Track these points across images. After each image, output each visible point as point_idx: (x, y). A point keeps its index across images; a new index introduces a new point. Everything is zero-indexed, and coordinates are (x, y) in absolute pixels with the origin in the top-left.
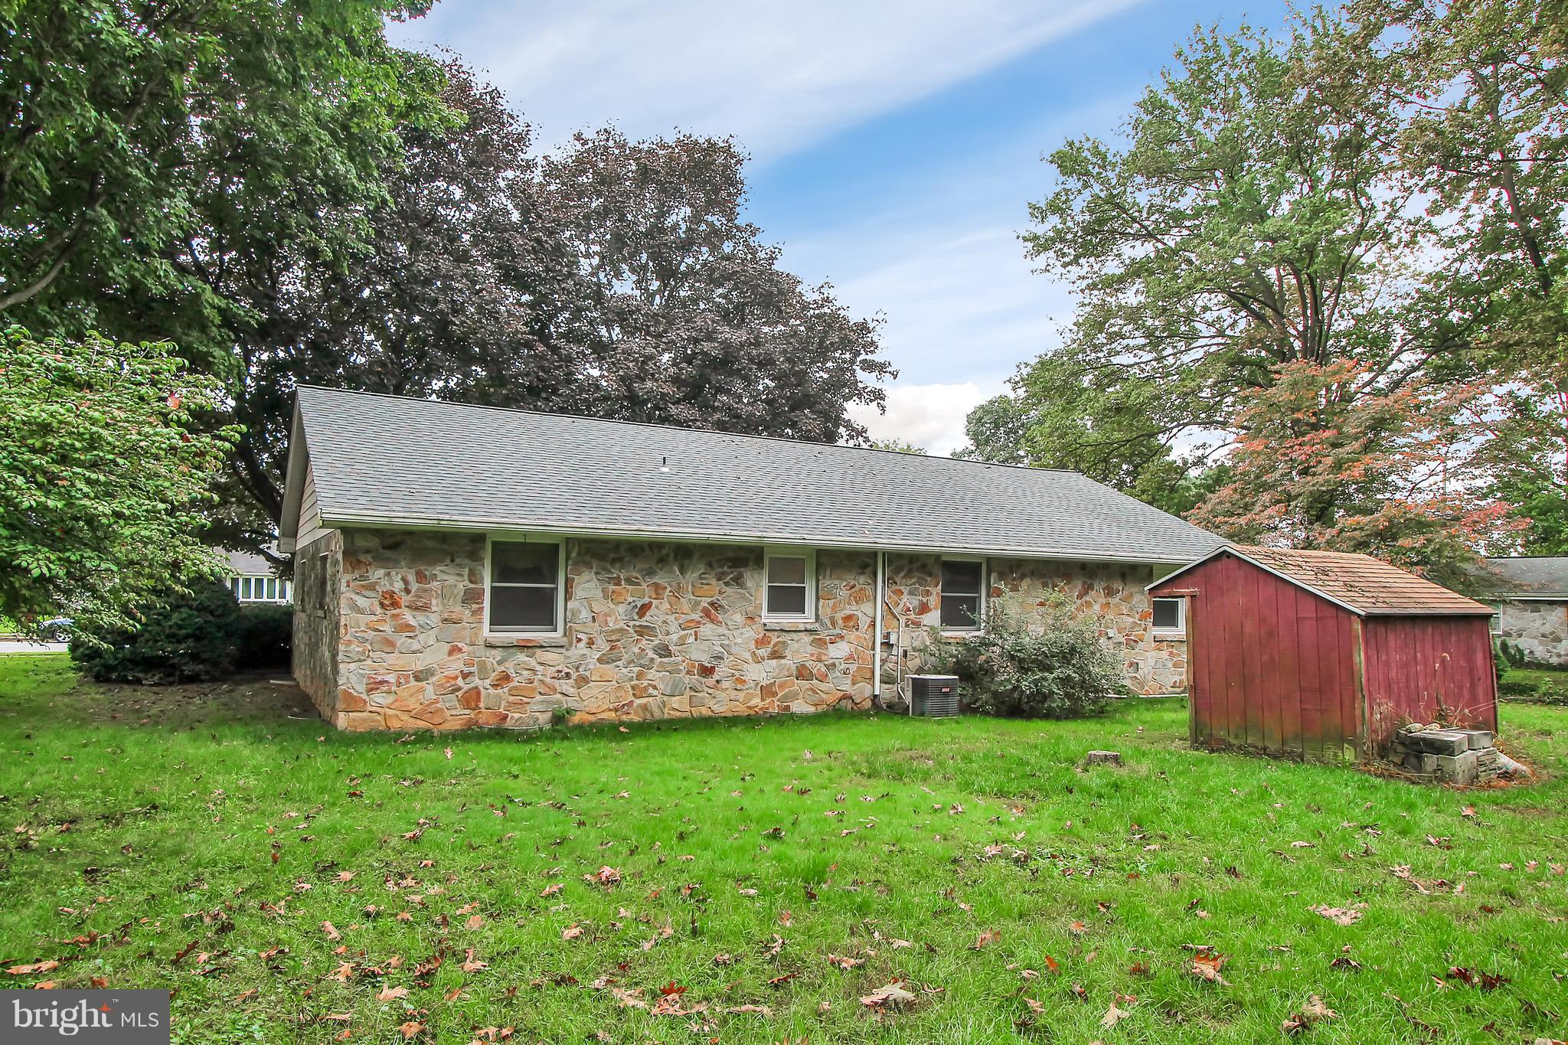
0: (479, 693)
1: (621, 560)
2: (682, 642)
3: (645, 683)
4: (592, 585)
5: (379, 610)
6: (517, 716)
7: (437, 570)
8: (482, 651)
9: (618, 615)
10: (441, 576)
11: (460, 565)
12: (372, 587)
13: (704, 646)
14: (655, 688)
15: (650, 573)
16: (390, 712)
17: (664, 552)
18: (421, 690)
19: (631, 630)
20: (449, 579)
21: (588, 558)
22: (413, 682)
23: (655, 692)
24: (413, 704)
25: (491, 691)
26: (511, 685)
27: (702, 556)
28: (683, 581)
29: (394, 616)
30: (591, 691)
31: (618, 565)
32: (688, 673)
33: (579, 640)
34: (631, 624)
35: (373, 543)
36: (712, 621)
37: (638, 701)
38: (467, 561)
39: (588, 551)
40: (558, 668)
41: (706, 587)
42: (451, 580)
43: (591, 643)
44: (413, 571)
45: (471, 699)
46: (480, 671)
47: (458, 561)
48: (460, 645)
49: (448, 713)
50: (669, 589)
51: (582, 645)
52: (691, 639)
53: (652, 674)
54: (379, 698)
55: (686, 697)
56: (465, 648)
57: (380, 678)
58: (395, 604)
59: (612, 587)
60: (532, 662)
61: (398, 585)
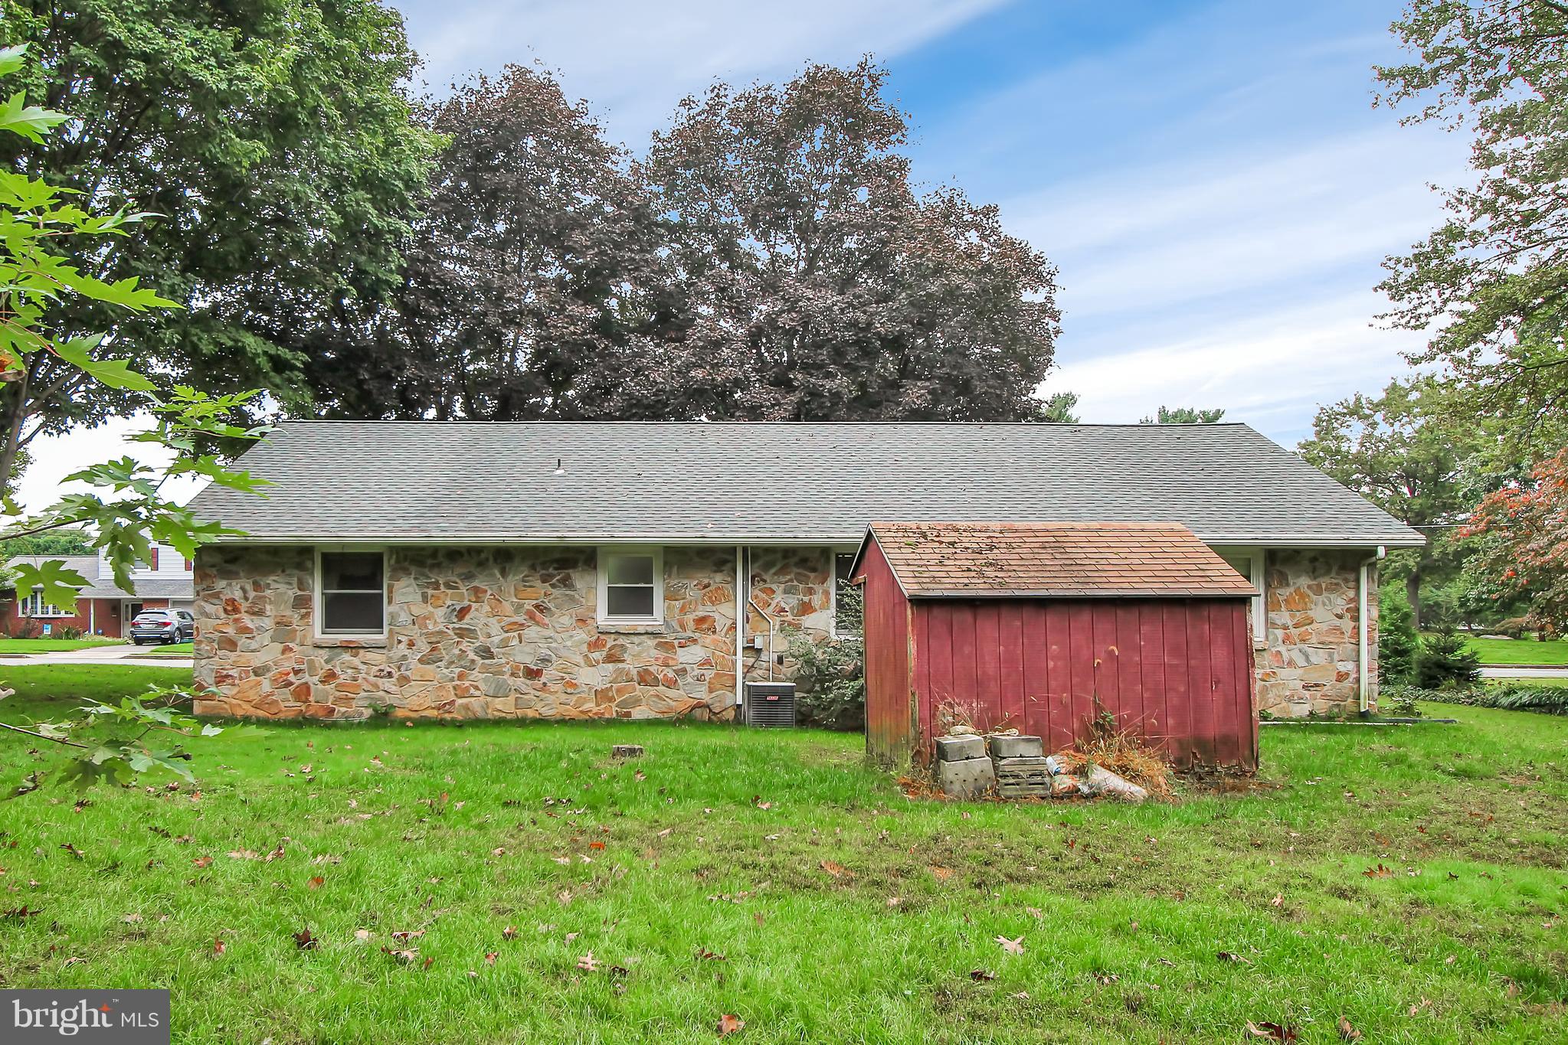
0: (308, 688)
1: (438, 565)
2: (504, 644)
3: (467, 684)
4: (410, 589)
5: (223, 615)
6: (343, 709)
7: (270, 580)
8: (310, 650)
9: (439, 618)
10: (274, 585)
11: (289, 575)
12: (217, 596)
13: (528, 649)
14: (477, 688)
15: (468, 577)
16: (234, 701)
17: (483, 556)
18: (259, 684)
19: (450, 632)
20: (280, 589)
21: (406, 564)
22: (253, 678)
23: (477, 693)
24: (252, 695)
25: (320, 686)
26: (338, 681)
27: (523, 559)
28: (505, 584)
29: (236, 621)
30: (414, 687)
31: (436, 570)
32: (512, 674)
33: (400, 642)
34: (451, 626)
35: (217, 559)
36: (538, 623)
37: (460, 701)
38: (296, 572)
39: (405, 559)
40: (381, 667)
41: (529, 589)
42: (282, 588)
43: (411, 644)
44: (251, 581)
45: (303, 693)
46: (310, 669)
47: (288, 572)
48: (291, 645)
49: (282, 705)
50: (489, 592)
51: (402, 646)
52: (515, 642)
53: (475, 674)
54: (225, 690)
55: (511, 698)
56: (296, 648)
57: (225, 672)
58: (236, 610)
59: (430, 592)
60: (356, 661)
61: (238, 594)
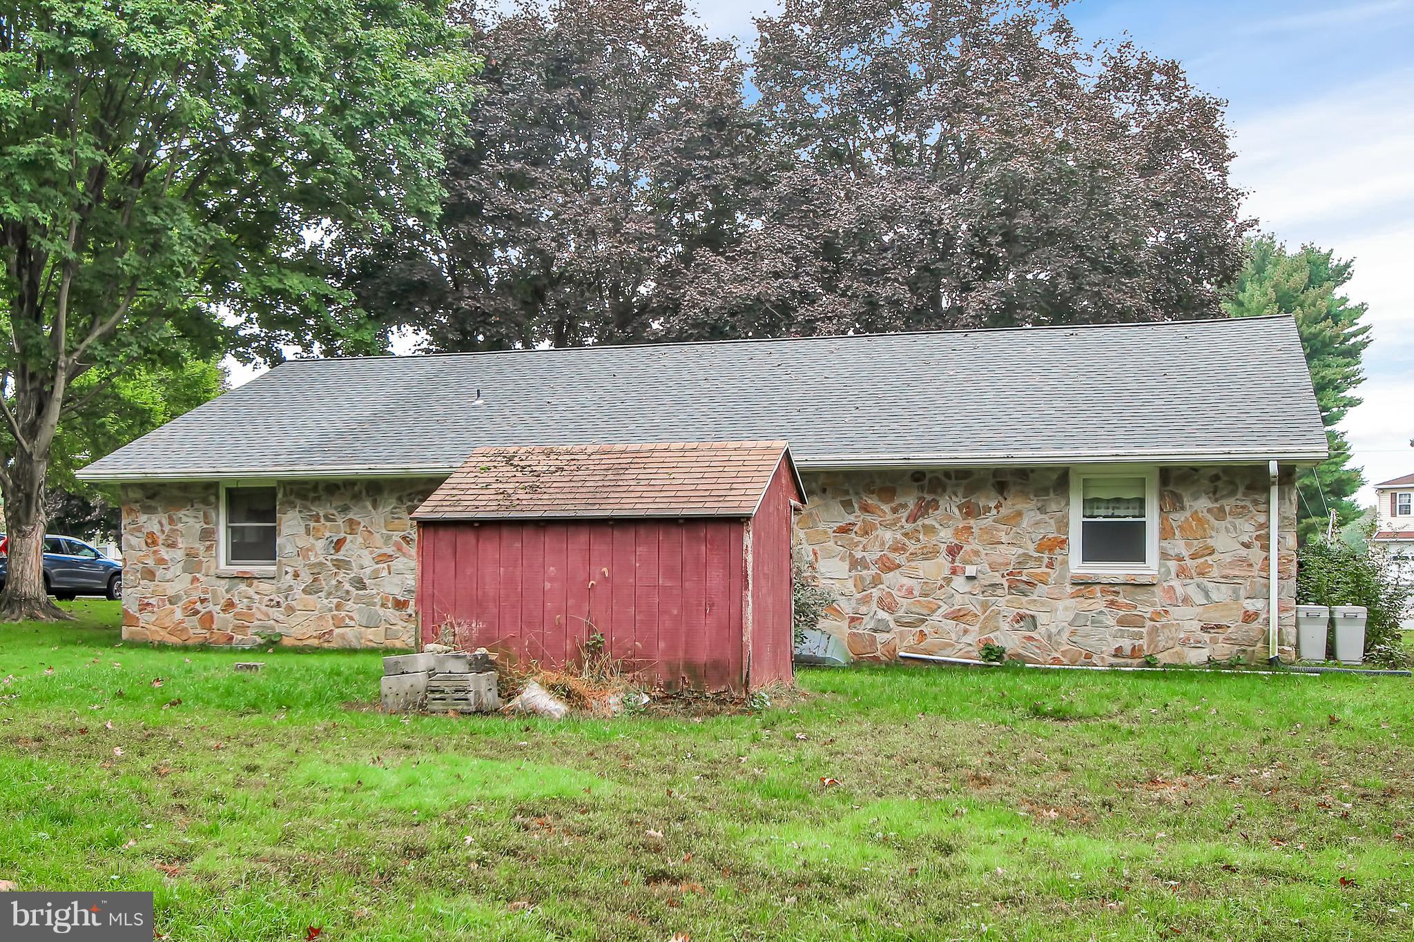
0: (212, 616)
1: (318, 498)
2: (375, 576)
3: (343, 613)
4: (294, 522)
5: (144, 547)
6: (240, 637)
7: (181, 514)
8: (214, 581)
9: (319, 550)
10: (185, 519)
11: (198, 510)
12: (139, 530)
13: (396, 579)
14: (351, 618)
15: (345, 509)
16: (154, 628)
17: (356, 488)
18: (173, 612)
19: (329, 563)
20: (190, 521)
21: (292, 498)
22: (168, 606)
23: (352, 623)
24: (168, 623)
25: (222, 615)
26: (236, 610)
27: (392, 491)
28: (376, 516)
29: (155, 552)
30: (299, 617)
31: (317, 503)
32: (383, 605)
33: (287, 573)
34: (329, 557)
35: (138, 494)
36: (404, 555)
37: (337, 631)
38: (201, 506)
39: (292, 491)
40: (271, 597)
41: (396, 521)
42: (191, 521)
43: (296, 575)
44: (166, 515)
45: (208, 620)
46: (213, 598)
47: (196, 506)
48: (198, 575)
49: (191, 631)
50: (362, 524)
51: (289, 577)
52: (385, 573)
53: (350, 605)
54: (145, 618)
55: (382, 629)
56: (202, 578)
57: (146, 601)
58: (154, 543)
59: (312, 524)
60: (251, 591)
61: (156, 528)
